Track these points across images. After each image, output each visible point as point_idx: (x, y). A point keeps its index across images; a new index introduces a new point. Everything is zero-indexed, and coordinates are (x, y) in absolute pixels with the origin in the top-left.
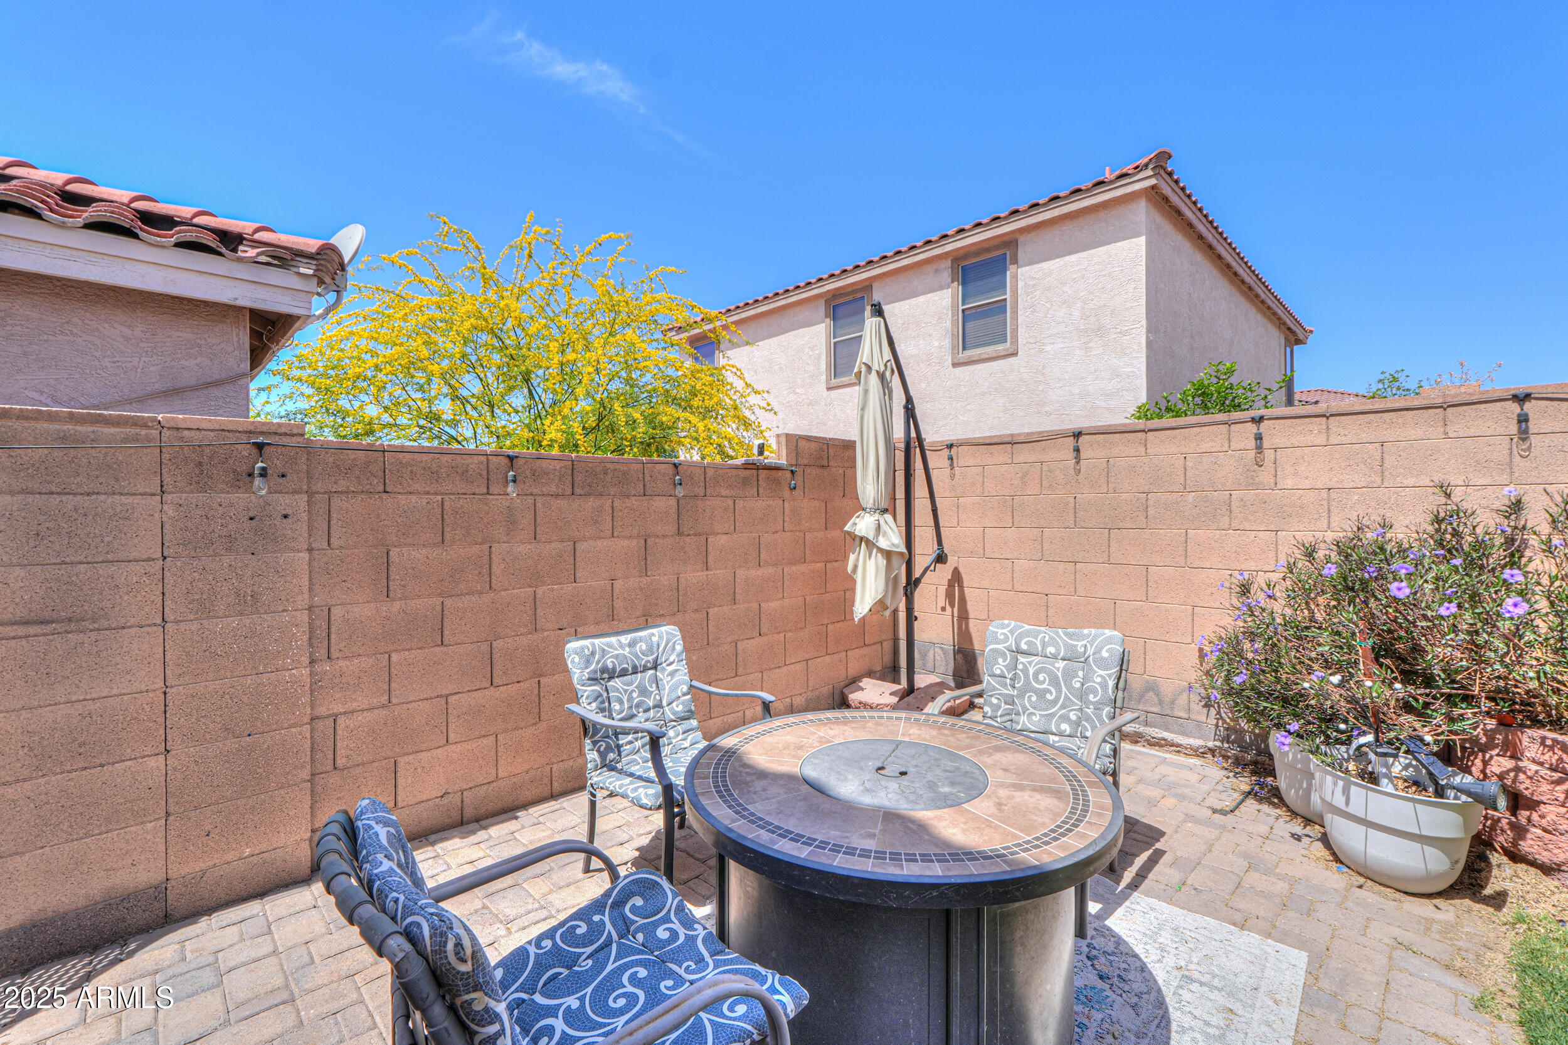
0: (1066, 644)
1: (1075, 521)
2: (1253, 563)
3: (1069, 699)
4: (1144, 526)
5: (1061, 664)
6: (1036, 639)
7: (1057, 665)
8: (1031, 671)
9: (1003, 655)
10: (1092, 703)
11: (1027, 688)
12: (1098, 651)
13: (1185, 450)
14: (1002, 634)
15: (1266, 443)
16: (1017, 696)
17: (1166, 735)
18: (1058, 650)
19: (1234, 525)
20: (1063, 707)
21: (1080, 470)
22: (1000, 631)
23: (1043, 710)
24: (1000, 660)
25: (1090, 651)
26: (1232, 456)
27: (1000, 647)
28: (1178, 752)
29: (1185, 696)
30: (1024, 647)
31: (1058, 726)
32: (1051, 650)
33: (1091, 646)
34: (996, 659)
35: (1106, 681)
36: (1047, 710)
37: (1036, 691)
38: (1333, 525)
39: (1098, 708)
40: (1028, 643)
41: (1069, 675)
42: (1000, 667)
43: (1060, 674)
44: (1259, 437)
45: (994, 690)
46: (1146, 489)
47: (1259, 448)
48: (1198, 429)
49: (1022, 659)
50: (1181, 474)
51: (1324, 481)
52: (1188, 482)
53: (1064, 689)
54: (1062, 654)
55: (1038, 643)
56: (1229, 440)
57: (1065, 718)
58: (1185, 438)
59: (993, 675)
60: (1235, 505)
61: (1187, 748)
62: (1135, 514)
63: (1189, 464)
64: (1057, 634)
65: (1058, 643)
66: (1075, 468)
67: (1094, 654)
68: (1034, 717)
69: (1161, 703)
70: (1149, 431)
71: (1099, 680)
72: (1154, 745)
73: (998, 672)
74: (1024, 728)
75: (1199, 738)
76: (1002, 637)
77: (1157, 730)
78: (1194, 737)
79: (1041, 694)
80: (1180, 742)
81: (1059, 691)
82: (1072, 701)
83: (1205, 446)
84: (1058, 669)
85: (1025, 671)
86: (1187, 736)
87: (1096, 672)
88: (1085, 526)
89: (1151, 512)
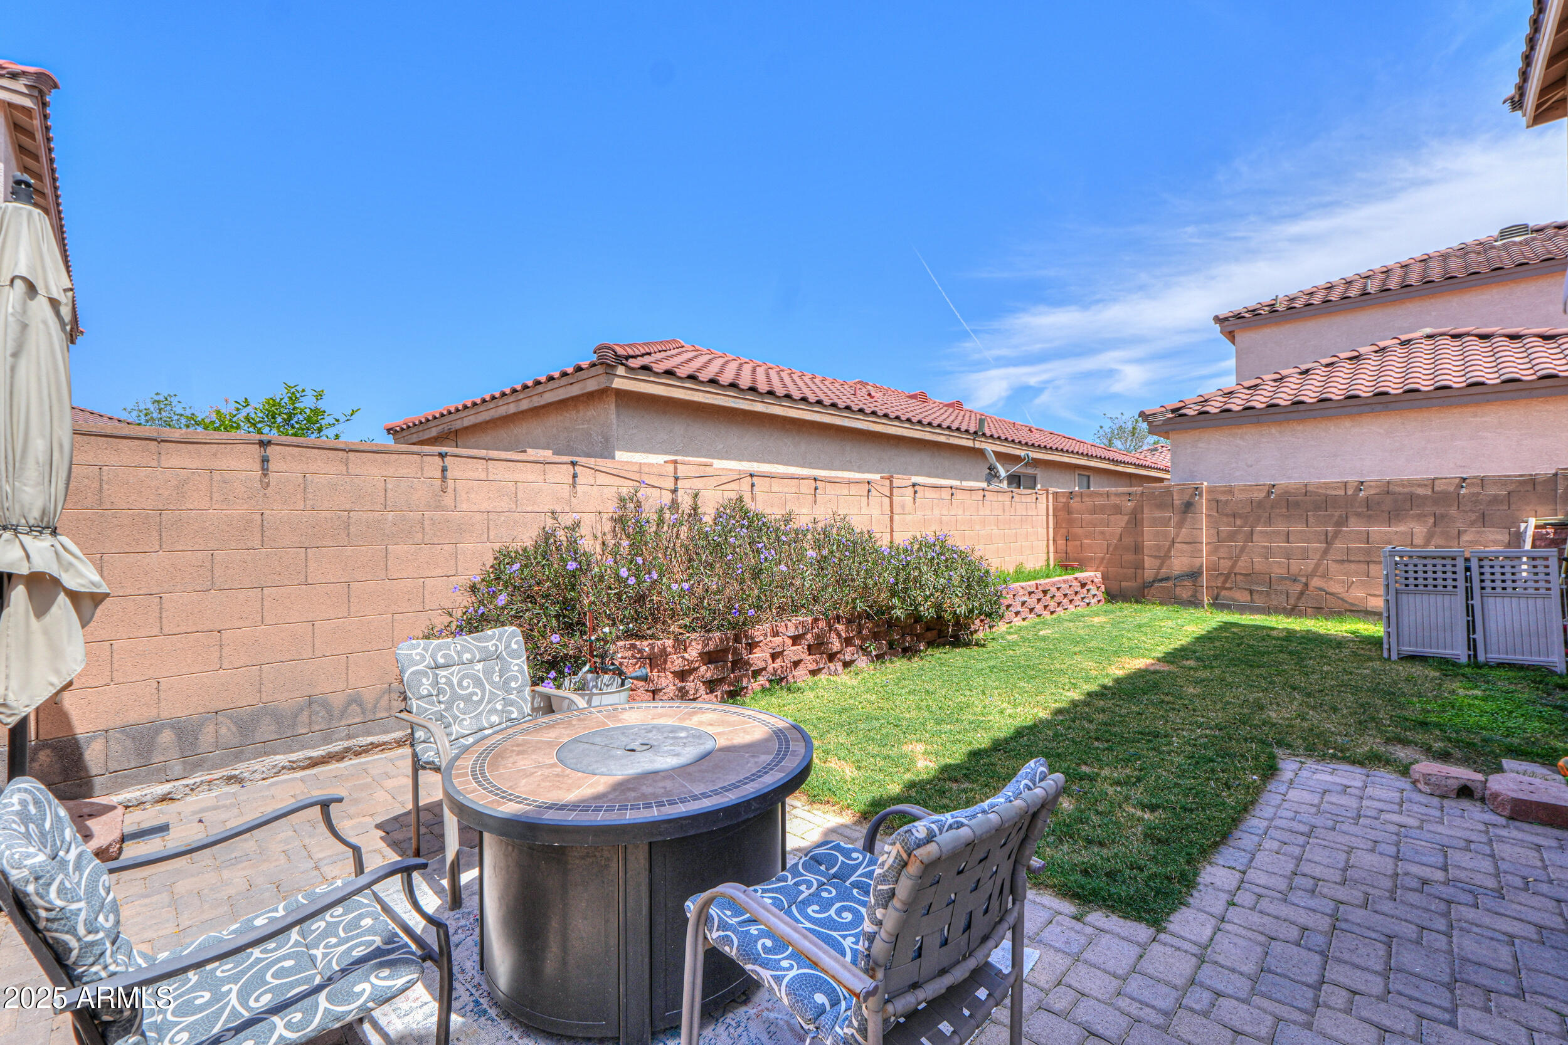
0: (478, 648)
1: (262, 541)
2: (440, 571)
3: (494, 693)
4: (345, 544)
5: (479, 666)
6: (450, 650)
7: (476, 668)
8: (455, 681)
9: (426, 674)
10: (514, 689)
11: (455, 697)
12: (508, 646)
13: (385, 473)
14: (416, 654)
15: (449, 474)
16: (445, 710)
17: (370, 739)
18: (474, 655)
19: (426, 540)
20: (489, 702)
21: (268, 484)
22: (414, 652)
23: (473, 712)
24: (424, 680)
25: (501, 647)
26: (423, 482)
27: (420, 667)
28: (383, 750)
29: (386, 697)
30: (441, 661)
31: (488, 720)
32: (467, 656)
33: (501, 643)
34: (420, 681)
35: (522, 667)
36: (475, 711)
37: (463, 698)
38: (491, 537)
39: (520, 691)
40: (444, 656)
41: (488, 673)
42: (426, 687)
43: (481, 675)
44: (444, 470)
45: (426, 712)
46: (348, 507)
47: (444, 478)
48: (397, 456)
49: (442, 673)
50: (382, 494)
51: (486, 506)
52: (389, 502)
53: (488, 687)
54: (477, 657)
55: (453, 654)
56: (422, 469)
57: (493, 711)
58: (385, 463)
59: (421, 698)
60: (426, 523)
61: (390, 743)
62: (336, 532)
63: (389, 486)
64: (466, 640)
65: (471, 649)
66: (261, 481)
67: (505, 649)
68: (465, 723)
69: (363, 712)
70: (350, 451)
71: (516, 668)
72: (360, 754)
73: (425, 692)
74: (459, 735)
75: (399, 730)
76: (418, 657)
77: (361, 739)
78: (395, 731)
79: (467, 699)
80: (385, 740)
81: (483, 690)
82: (496, 694)
83: (403, 472)
84: (478, 671)
85: (449, 683)
86: (388, 733)
87: (511, 663)
88: (276, 545)
89: (352, 529)
